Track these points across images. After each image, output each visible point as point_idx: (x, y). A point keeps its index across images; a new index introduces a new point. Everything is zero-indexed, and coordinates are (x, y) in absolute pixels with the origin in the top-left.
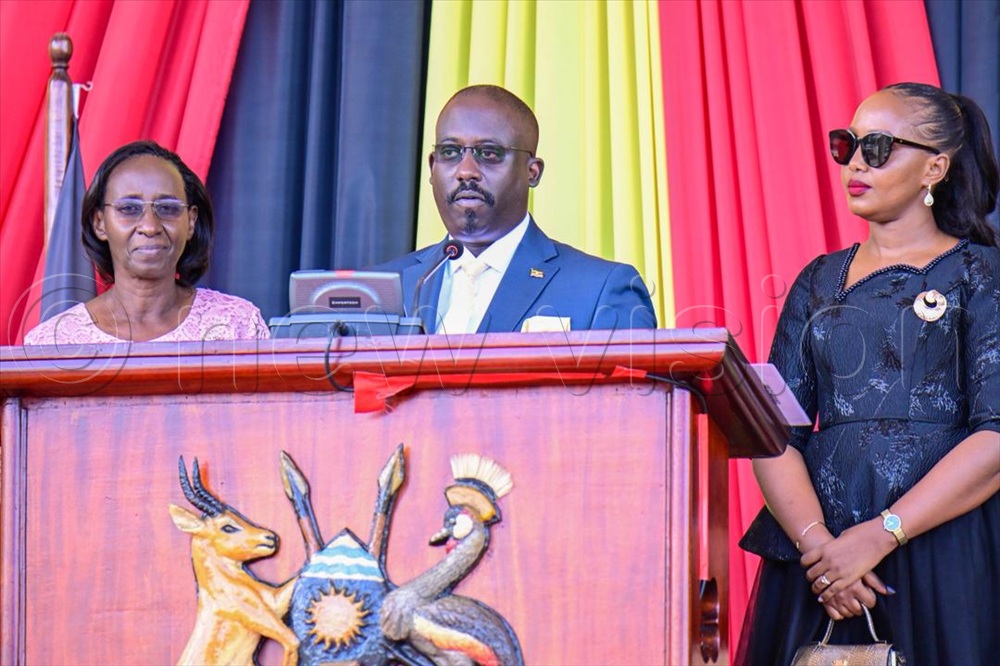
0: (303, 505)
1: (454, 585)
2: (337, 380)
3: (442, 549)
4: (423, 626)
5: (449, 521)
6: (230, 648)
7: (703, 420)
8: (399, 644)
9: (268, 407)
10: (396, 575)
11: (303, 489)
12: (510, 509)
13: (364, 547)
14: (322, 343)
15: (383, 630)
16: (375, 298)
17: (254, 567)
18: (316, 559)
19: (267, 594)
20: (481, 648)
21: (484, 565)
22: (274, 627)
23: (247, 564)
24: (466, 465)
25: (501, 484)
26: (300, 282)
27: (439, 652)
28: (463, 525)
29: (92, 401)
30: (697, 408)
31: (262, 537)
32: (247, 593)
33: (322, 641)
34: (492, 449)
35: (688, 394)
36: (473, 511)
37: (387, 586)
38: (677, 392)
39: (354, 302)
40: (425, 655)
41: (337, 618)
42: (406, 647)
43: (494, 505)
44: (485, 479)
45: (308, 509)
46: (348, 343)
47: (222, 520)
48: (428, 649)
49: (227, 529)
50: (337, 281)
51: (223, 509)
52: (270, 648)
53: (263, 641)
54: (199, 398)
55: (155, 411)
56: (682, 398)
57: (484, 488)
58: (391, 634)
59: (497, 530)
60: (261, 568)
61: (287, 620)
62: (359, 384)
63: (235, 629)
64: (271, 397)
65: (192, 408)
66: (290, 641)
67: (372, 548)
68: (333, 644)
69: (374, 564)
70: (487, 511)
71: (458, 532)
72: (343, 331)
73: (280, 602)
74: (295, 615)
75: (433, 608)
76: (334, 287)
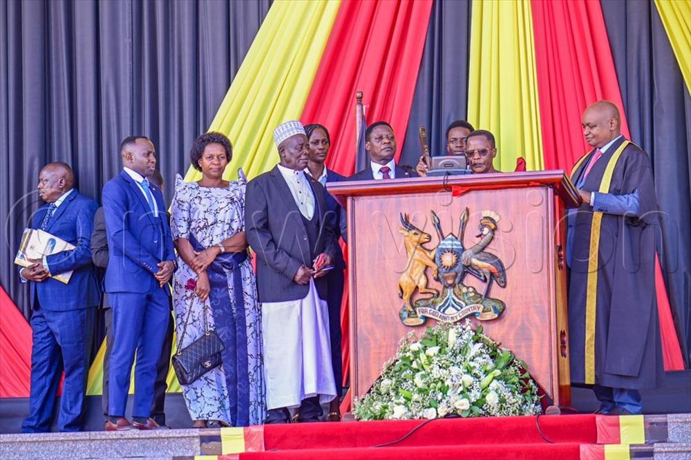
0: (438, 226)
1: (484, 248)
2: (447, 188)
3: (480, 238)
4: (475, 261)
5: (481, 230)
6: (417, 269)
7: (557, 197)
8: (467, 267)
9: (427, 197)
10: (466, 246)
11: (437, 221)
12: (500, 225)
13: (457, 238)
14: (442, 178)
15: (463, 263)
16: (458, 164)
17: (423, 245)
18: (442, 242)
19: (428, 253)
20: (493, 268)
21: (492, 242)
22: (430, 263)
23: (421, 244)
24: (487, 213)
25: (496, 218)
26: (435, 160)
27: (480, 269)
28: (486, 231)
29: (374, 197)
30: (555, 194)
31: (426, 236)
32: (422, 253)
33: (445, 267)
34: (494, 208)
35: (552, 190)
36: (489, 227)
37: (464, 249)
38: (549, 189)
39: (452, 165)
40: (476, 270)
41: (448, 260)
42: (470, 268)
43: (495, 225)
44: (492, 217)
45: (439, 228)
46: (450, 177)
47: (413, 231)
48: (476, 268)
49: (415, 234)
50: (444, 159)
51: (414, 228)
52: (429, 268)
53: (427, 267)
54: (406, 195)
55: (393, 199)
56: (550, 191)
57: (492, 220)
58: (465, 264)
59: (496, 232)
60: (426, 246)
61: (434, 261)
62: (453, 189)
63: (418, 264)
64: (427, 194)
65: (404, 198)
66: (435, 267)
67: (459, 239)
68: (448, 267)
69: (459, 243)
70: (493, 226)
71: (484, 233)
72: (449, 174)
73: (432, 255)
74: (436, 259)
75: (478, 256)
76: (445, 161)
